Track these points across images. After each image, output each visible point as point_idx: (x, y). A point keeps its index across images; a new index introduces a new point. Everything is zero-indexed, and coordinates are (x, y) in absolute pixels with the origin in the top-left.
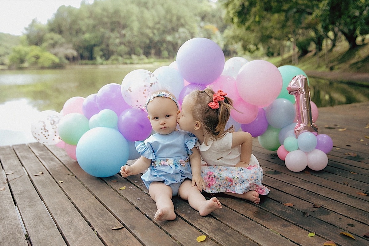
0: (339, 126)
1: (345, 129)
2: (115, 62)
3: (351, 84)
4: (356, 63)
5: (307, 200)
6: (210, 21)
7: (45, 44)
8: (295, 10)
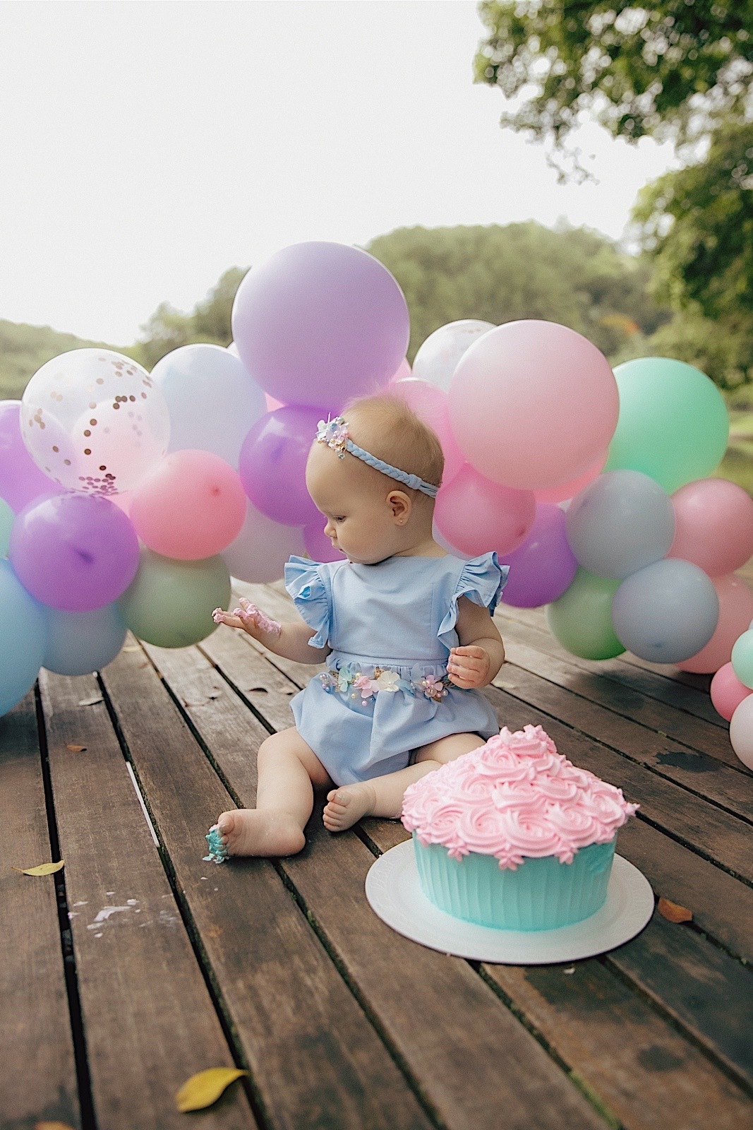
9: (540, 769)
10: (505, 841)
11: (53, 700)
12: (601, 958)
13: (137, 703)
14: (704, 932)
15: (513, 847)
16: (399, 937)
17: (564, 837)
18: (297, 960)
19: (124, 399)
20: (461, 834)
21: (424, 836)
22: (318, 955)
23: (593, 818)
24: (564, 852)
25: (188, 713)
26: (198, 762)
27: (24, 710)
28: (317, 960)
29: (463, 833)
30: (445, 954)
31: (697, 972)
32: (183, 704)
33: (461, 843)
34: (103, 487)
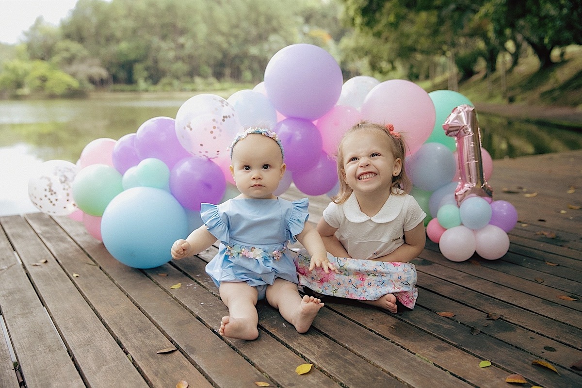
0: (525, 190)
1: (535, 194)
2: (168, 88)
3: (542, 123)
4: (551, 92)
5: (476, 307)
6: (319, 25)
7: (56, 59)
8: (452, 6)
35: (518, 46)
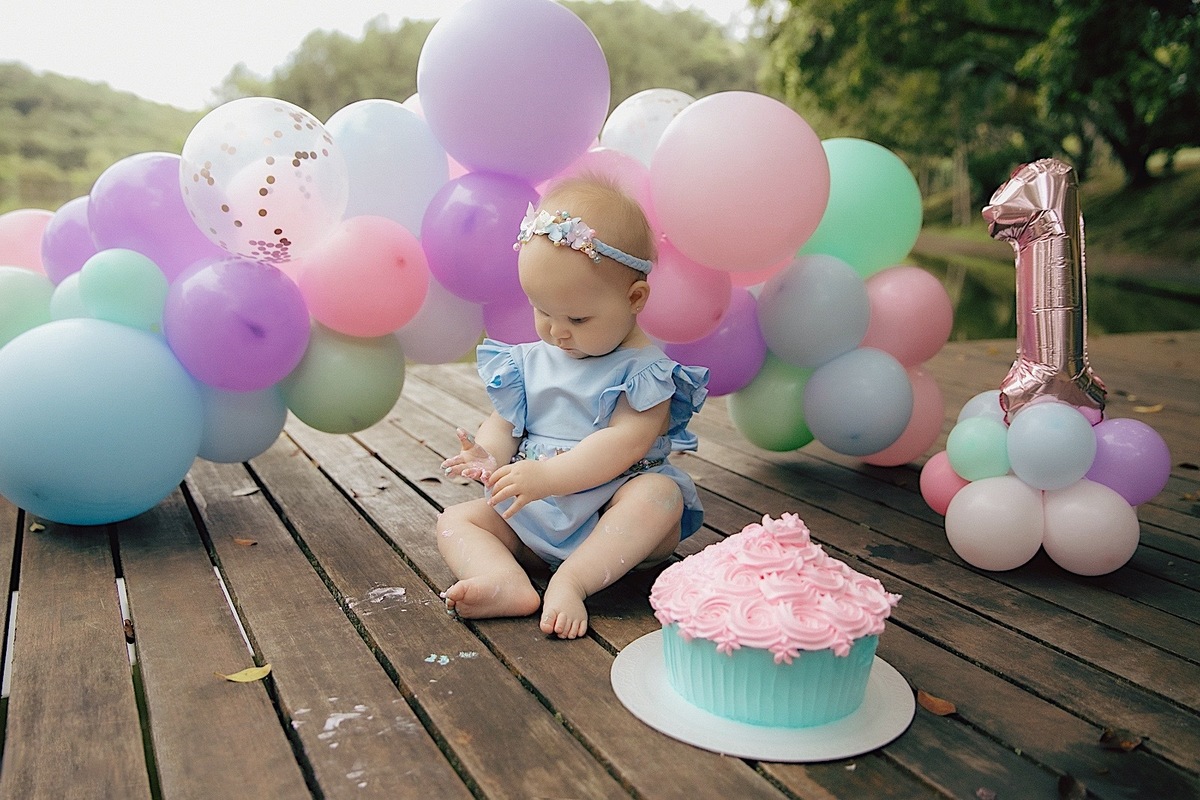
0: (1132, 398)
1: (1158, 408)
4: (1146, 230)
8: (967, 66)
9: (807, 558)
10: (780, 634)
11: (202, 489)
12: (878, 753)
13: (300, 493)
14: (970, 724)
15: (791, 639)
16: (664, 738)
17: (840, 628)
18: (562, 764)
19: (305, 156)
20: (731, 627)
21: (689, 631)
22: (584, 760)
23: (863, 608)
24: (841, 644)
25: (360, 504)
26: (387, 556)
27: (172, 500)
28: (584, 764)
29: (732, 626)
30: (719, 754)
31: (978, 764)
32: (352, 495)
33: (732, 637)
34: (276, 254)
35: (1087, 146)
